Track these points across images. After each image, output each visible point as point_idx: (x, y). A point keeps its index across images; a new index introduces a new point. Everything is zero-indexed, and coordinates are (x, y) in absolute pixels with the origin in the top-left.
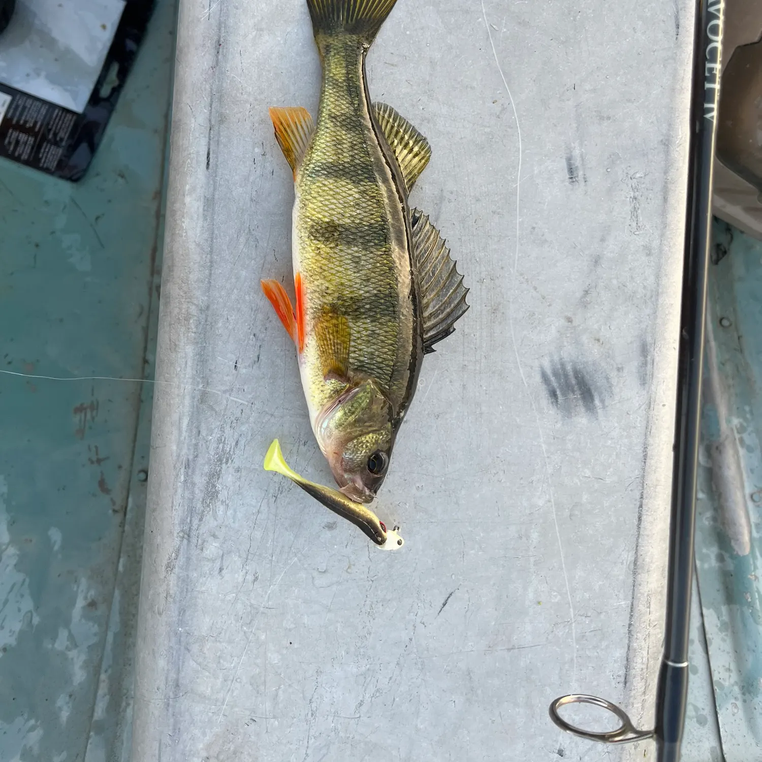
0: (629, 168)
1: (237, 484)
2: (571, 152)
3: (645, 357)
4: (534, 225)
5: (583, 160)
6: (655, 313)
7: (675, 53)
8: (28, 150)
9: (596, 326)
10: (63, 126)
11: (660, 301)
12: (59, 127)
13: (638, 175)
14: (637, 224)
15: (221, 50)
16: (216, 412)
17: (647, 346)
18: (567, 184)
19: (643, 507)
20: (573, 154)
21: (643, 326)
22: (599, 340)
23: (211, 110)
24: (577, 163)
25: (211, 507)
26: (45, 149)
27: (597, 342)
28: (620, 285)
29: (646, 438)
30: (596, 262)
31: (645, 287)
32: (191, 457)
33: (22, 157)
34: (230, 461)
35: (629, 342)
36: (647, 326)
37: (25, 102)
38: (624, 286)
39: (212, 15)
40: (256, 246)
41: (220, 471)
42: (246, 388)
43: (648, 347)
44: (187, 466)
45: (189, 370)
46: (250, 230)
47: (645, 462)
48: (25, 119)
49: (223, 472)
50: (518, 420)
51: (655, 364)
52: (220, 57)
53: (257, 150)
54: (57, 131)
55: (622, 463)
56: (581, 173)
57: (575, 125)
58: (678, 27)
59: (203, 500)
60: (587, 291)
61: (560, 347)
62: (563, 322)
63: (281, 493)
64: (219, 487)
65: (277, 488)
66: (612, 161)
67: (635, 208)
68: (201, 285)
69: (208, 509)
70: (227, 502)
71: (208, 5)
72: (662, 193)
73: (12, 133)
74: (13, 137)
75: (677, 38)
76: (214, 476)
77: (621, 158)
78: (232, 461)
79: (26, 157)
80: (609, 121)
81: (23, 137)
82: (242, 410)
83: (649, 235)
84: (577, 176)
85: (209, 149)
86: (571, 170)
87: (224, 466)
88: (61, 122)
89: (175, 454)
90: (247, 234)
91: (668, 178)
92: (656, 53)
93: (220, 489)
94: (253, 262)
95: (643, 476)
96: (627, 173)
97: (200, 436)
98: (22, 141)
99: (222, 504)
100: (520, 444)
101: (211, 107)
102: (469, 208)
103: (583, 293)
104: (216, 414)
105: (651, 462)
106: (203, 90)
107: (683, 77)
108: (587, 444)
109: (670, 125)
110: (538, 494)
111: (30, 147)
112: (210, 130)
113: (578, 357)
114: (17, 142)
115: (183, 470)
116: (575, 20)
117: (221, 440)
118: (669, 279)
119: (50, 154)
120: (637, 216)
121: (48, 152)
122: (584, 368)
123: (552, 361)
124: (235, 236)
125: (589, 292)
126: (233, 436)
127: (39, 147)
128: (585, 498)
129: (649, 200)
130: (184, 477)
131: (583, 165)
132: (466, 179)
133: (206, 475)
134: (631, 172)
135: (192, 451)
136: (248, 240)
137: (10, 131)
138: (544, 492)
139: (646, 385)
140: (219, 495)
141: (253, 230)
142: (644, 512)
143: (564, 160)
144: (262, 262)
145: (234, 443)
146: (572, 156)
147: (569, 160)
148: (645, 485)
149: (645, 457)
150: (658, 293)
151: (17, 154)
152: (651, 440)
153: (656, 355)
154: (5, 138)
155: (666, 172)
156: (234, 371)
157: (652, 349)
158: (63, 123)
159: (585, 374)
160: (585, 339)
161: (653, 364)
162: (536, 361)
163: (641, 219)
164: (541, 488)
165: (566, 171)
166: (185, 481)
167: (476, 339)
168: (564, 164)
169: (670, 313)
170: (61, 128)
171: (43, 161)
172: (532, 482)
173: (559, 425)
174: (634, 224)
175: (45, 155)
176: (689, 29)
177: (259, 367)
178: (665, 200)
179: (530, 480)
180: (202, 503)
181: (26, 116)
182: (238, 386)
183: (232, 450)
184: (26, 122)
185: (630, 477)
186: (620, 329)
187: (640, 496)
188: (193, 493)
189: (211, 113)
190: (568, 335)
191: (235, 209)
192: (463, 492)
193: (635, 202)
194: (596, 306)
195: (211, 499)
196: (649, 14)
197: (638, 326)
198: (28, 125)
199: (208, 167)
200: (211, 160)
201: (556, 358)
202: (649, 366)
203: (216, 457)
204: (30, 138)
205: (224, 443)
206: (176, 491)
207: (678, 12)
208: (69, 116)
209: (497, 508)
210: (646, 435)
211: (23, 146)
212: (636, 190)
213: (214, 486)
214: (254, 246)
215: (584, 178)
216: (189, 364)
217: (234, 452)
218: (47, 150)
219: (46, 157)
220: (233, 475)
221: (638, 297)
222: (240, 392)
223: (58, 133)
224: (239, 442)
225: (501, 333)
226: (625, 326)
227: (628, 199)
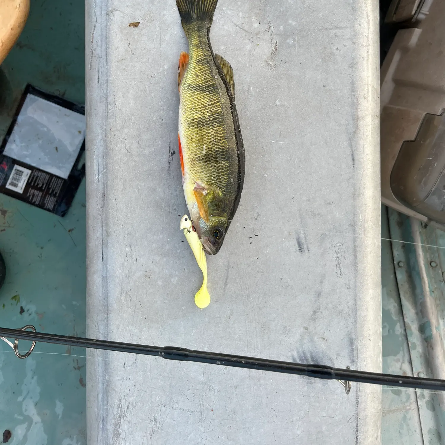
0: (333, 241)
1: (130, 429)
2: (299, 235)
3: (352, 346)
4: (282, 277)
5: (306, 239)
6: (355, 321)
7: (354, 175)
8: (39, 199)
9: (322, 331)
10: (57, 186)
11: (358, 315)
12: (55, 186)
13: (338, 245)
14: (340, 272)
15: (105, 198)
16: (116, 391)
17: (352, 340)
18: (298, 253)
19: (358, 431)
20: (300, 236)
21: (349, 329)
22: (324, 339)
23: (102, 230)
24: (303, 241)
25: (117, 442)
26: (47, 199)
27: (323, 340)
28: (334, 307)
29: (357, 393)
30: (319, 295)
31: (348, 307)
32: (105, 416)
33: (36, 204)
34: (125, 417)
35: (342, 338)
36: (352, 329)
37: (38, 174)
38: (336, 307)
39: (99, 179)
40: (130, 300)
41: (120, 422)
42: (130, 377)
43: (354, 341)
44: (103, 420)
45: (100, 368)
46: (126, 292)
47: (357, 406)
48: (38, 183)
49: (122, 423)
50: (282, 387)
51: (358, 350)
52: (105, 202)
53: (127, 249)
54: (54, 189)
55: (344, 408)
56: (305, 246)
57: (299, 220)
58: (354, 160)
59: (113, 438)
60: (315, 312)
61: (302, 345)
62: (302, 329)
63: (154, 434)
64: (120, 431)
65: (151, 431)
66: (323, 238)
67: (338, 263)
68: (103, 322)
69: (116, 443)
70: (125, 439)
71: (98, 174)
72: (353, 253)
73: (31, 190)
74: (31, 192)
75: (354, 167)
76: (117, 425)
77: (327, 236)
78: (126, 417)
79: (38, 203)
80: (319, 216)
81: (36, 192)
82: (129, 390)
83: (348, 277)
84: (303, 248)
85: (103, 250)
86: (300, 245)
87: (122, 420)
88: (56, 184)
89: (97, 413)
90: (125, 294)
91: (356, 244)
92: (342, 176)
93: (121, 432)
94: (129, 309)
95: (357, 414)
96: (332, 244)
97: (109, 404)
98: (36, 195)
99: (123, 440)
100: (284, 400)
101: (102, 228)
102: (245, 271)
103: (312, 312)
104: (116, 393)
105: (361, 406)
106: (98, 219)
107: (360, 187)
108: (323, 398)
109: (354, 215)
110: (297, 427)
111: (40, 198)
112: (103, 240)
113: (313, 349)
114: (34, 195)
115: (101, 422)
116: (294, 162)
117: (120, 406)
118: (362, 301)
119: (50, 201)
120: (340, 267)
121: (49, 200)
122: (317, 355)
123: (298, 352)
124: (119, 296)
125: (316, 312)
126: (125, 404)
127: (45, 197)
128: (324, 428)
129: (346, 258)
130: (102, 425)
131: (306, 241)
132: (241, 255)
133: (113, 425)
134: (334, 243)
135: (105, 412)
136: (126, 297)
137: (30, 189)
138: (300, 426)
139: (355, 363)
140: (121, 436)
141: (128, 292)
142: (359, 434)
143: (295, 240)
144: (134, 309)
145: (126, 408)
146: (299, 237)
147: (298, 240)
148: (358, 419)
149: (357, 403)
150: (356, 309)
151: (33, 201)
152: (360, 394)
153: (359, 345)
154: (27, 193)
155: (354, 241)
156: (123, 369)
157: (356, 342)
158: (57, 184)
159: (318, 359)
160: (316, 338)
161: (357, 351)
162: (289, 353)
163: (342, 268)
164: (298, 424)
165: (297, 246)
166: (103, 428)
167: (254, 343)
168: (295, 242)
169: (364, 320)
170: (56, 187)
171: (46, 205)
172: (293, 421)
173: (306, 388)
174: (339, 272)
175: (48, 201)
176: (360, 161)
177: (137, 366)
178: (355, 257)
179: (291, 420)
180: (113, 440)
181: (38, 181)
182: (126, 377)
183: (126, 411)
184: (38, 184)
185: (350, 415)
186: (336, 332)
187: (356, 426)
188: (107, 434)
189: (102, 231)
190: (307, 337)
191: (118, 281)
192: (254, 429)
193: (338, 259)
194: (321, 320)
195: (117, 438)
196: (336, 155)
197: (346, 329)
198: (39, 186)
199: (103, 260)
200: (104, 256)
201: (300, 350)
202: (355, 352)
203: (117, 415)
204: (40, 193)
205: (121, 408)
206: (99, 433)
207: (353, 152)
208: (60, 181)
209: (274, 436)
210: (357, 391)
211: (36, 197)
212: (338, 253)
213: (118, 431)
214: (129, 300)
215: (308, 249)
216: (100, 365)
217: (127, 412)
218: (48, 199)
219: (48, 203)
220: (127, 424)
221: (345, 312)
222: (127, 380)
223: (54, 190)
224: (129, 407)
225: (268, 338)
226: (338, 330)
227: (334, 258)
